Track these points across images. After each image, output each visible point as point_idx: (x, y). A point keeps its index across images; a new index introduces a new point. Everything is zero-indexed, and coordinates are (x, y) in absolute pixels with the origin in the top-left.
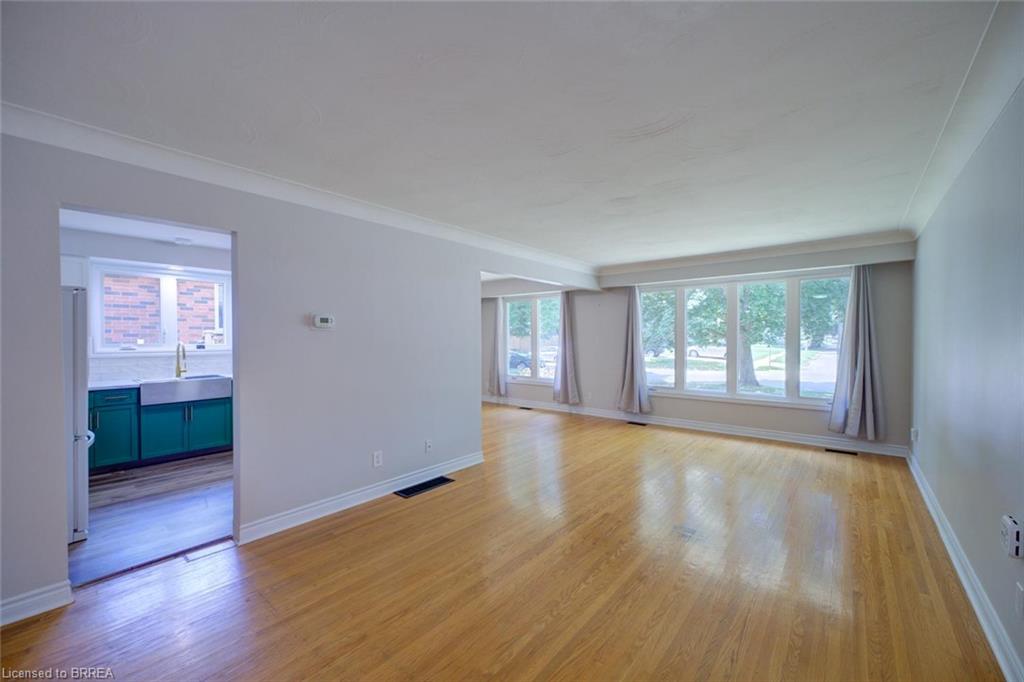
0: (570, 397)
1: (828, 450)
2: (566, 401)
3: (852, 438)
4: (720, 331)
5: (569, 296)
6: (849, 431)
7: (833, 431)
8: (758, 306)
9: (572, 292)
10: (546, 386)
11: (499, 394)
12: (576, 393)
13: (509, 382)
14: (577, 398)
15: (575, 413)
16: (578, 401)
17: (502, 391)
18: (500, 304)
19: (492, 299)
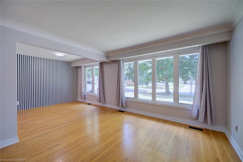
0: (101, 100)
1: (191, 127)
2: (100, 102)
3: (201, 123)
4: (161, 79)
5: (102, 64)
6: (199, 120)
7: (193, 119)
8: (169, 71)
9: (103, 62)
10: (96, 96)
11: (82, 98)
12: (103, 99)
13: (86, 94)
14: (104, 101)
15: (104, 106)
16: (104, 102)
17: (83, 98)
18: (83, 68)
19: (81, 66)
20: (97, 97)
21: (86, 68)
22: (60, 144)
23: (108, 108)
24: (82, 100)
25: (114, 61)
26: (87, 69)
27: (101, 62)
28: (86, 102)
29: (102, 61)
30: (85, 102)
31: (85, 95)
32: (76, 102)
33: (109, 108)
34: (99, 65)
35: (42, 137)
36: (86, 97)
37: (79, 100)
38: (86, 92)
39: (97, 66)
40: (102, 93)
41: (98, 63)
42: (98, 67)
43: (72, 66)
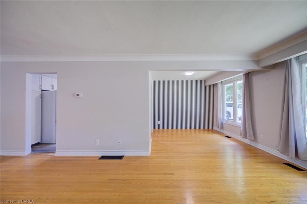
0: (248, 135)
10: (238, 127)
11: (218, 127)
12: (252, 133)
13: (224, 122)
14: (253, 136)
15: (252, 145)
16: (253, 139)
17: (220, 127)
18: (220, 86)
19: (217, 84)
20: (241, 128)
21: (224, 85)
22: (175, 174)
23: (261, 150)
24: (219, 130)
25: (275, 66)
26: (226, 86)
27: (246, 72)
28: (224, 133)
29: (248, 70)
30: (222, 133)
31: (222, 123)
32: (211, 130)
33: (263, 151)
34: (242, 77)
35: (164, 159)
36: (224, 125)
37: (215, 128)
38: (224, 119)
39: (239, 80)
40: (248, 123)
41: (242, 74)
42: (242, 82)
43: (206, 85)
